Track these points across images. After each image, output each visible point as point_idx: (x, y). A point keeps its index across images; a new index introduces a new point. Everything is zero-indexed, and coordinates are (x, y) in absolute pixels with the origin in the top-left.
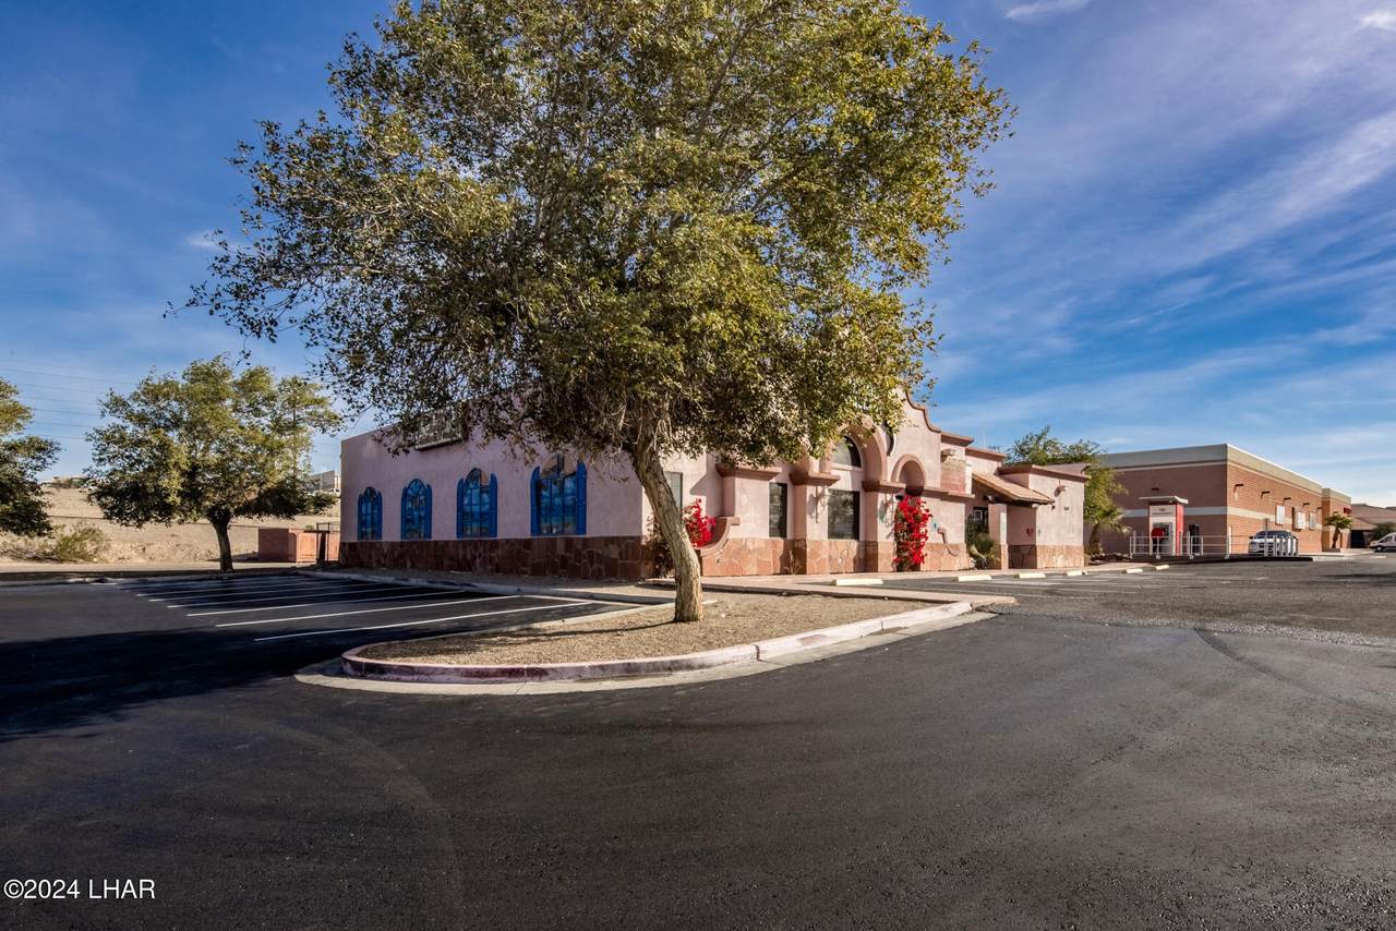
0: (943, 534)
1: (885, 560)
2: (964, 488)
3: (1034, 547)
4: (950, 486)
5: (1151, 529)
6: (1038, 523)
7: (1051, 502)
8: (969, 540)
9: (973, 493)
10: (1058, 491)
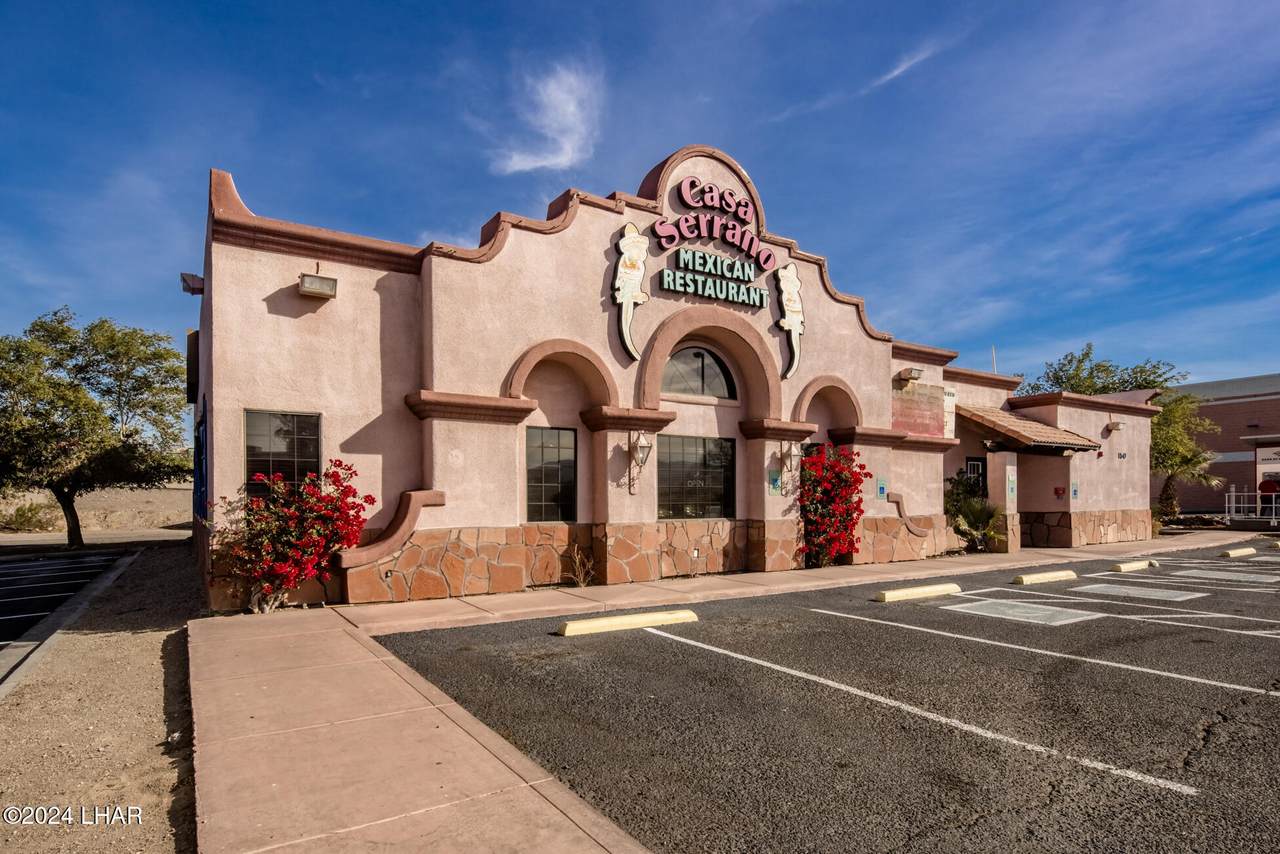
0: (898, 503)
1: (779, 551)
2: (941, 429)
3: (1066, 516)
4: (914, 427)
5: (1260, 480)
6: (1073, 480)
7: (1095, 447)
8: (951, 512)
9: (956, 437)
10: (1108, 431)
